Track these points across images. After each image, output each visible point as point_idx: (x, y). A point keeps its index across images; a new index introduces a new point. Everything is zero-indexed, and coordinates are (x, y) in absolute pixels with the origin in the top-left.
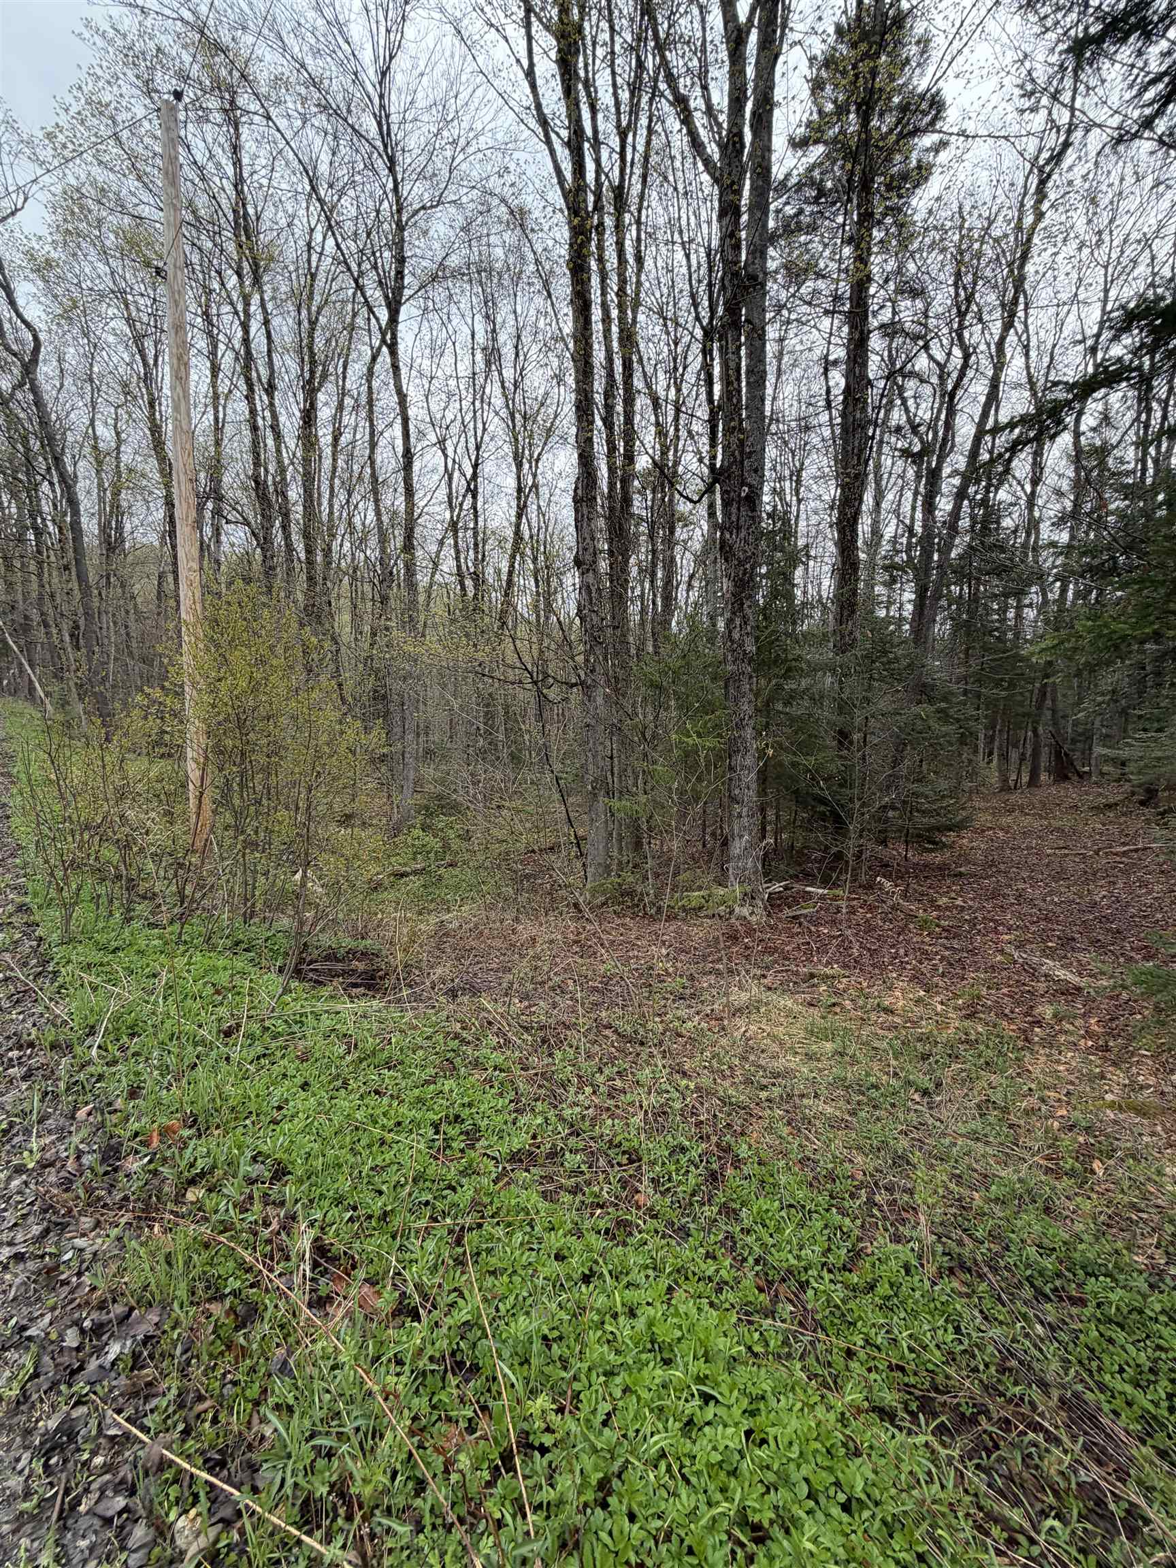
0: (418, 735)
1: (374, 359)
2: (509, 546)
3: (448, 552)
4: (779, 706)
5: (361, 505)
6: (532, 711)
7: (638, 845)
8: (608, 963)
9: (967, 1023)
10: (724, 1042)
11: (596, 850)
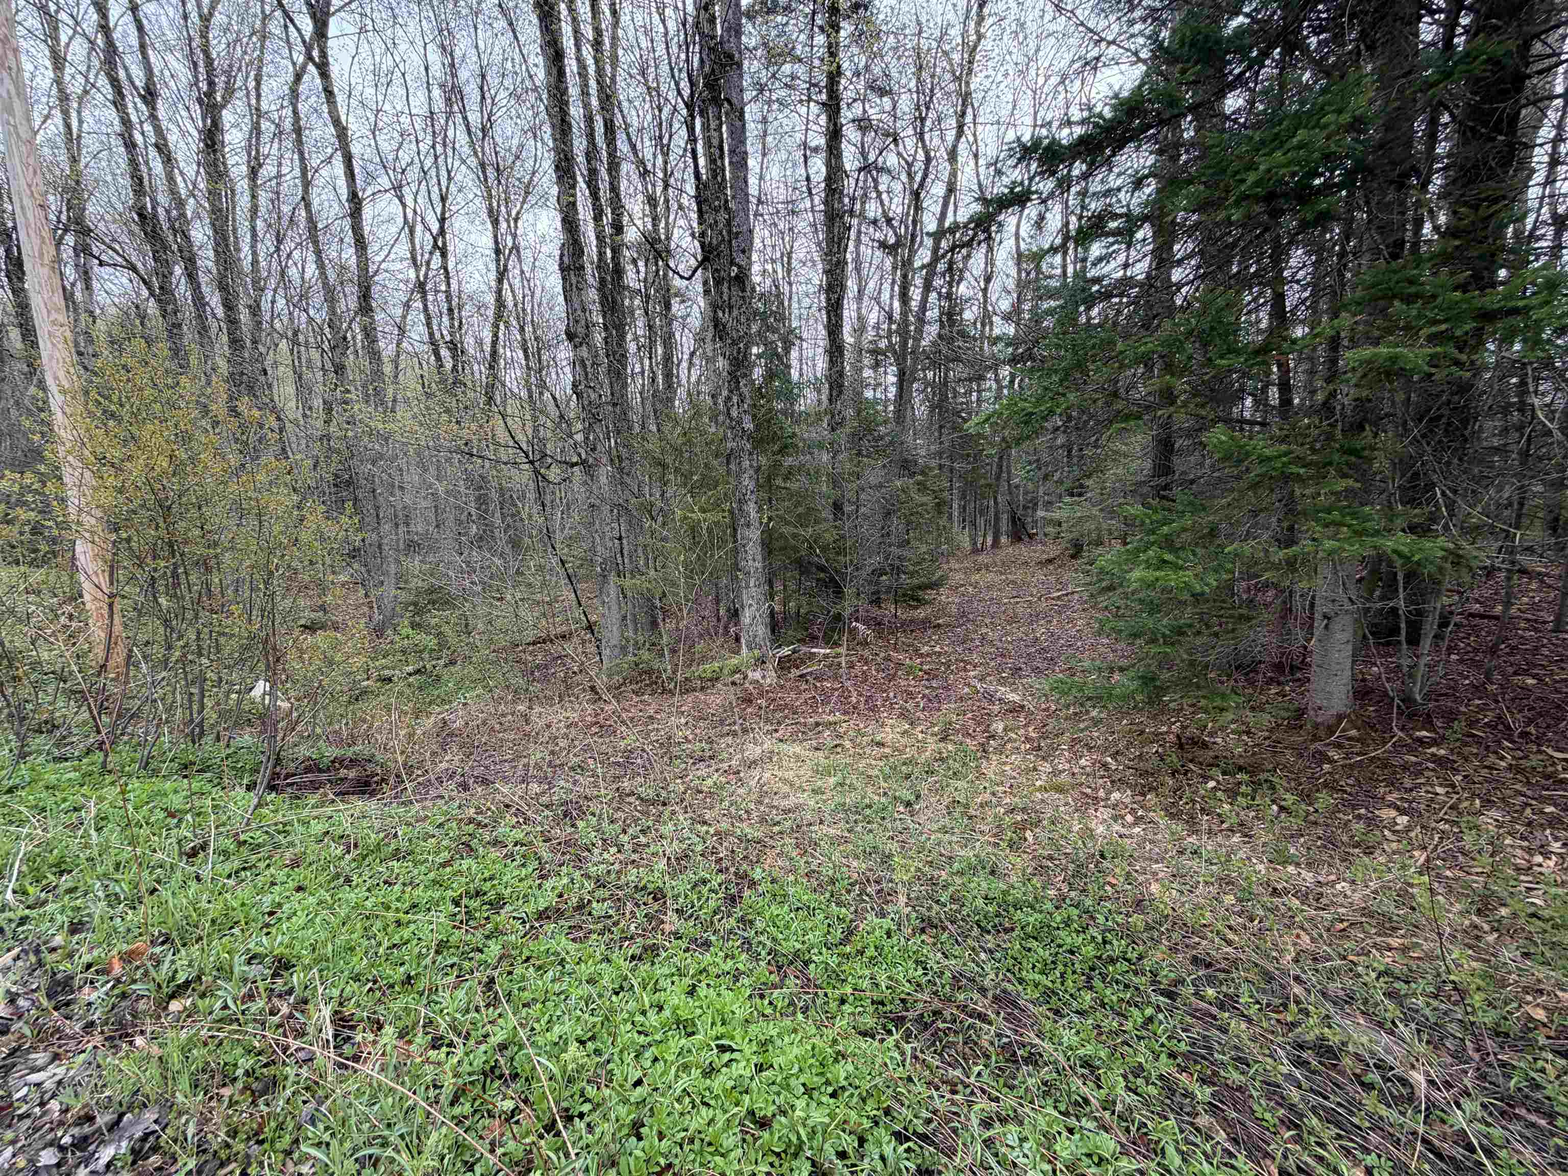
0: (397, 525)
1: (298, 77)
2: (491, 313)
3: (416, 317)
4: (779, 482)
5: (296, 255)
6: (531, 495)
7: (654, 624)
8: (630, 738)
9: (942, 745)
10: (741, 791)
11: (612, 634)
